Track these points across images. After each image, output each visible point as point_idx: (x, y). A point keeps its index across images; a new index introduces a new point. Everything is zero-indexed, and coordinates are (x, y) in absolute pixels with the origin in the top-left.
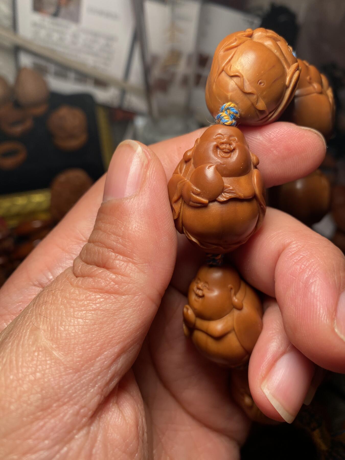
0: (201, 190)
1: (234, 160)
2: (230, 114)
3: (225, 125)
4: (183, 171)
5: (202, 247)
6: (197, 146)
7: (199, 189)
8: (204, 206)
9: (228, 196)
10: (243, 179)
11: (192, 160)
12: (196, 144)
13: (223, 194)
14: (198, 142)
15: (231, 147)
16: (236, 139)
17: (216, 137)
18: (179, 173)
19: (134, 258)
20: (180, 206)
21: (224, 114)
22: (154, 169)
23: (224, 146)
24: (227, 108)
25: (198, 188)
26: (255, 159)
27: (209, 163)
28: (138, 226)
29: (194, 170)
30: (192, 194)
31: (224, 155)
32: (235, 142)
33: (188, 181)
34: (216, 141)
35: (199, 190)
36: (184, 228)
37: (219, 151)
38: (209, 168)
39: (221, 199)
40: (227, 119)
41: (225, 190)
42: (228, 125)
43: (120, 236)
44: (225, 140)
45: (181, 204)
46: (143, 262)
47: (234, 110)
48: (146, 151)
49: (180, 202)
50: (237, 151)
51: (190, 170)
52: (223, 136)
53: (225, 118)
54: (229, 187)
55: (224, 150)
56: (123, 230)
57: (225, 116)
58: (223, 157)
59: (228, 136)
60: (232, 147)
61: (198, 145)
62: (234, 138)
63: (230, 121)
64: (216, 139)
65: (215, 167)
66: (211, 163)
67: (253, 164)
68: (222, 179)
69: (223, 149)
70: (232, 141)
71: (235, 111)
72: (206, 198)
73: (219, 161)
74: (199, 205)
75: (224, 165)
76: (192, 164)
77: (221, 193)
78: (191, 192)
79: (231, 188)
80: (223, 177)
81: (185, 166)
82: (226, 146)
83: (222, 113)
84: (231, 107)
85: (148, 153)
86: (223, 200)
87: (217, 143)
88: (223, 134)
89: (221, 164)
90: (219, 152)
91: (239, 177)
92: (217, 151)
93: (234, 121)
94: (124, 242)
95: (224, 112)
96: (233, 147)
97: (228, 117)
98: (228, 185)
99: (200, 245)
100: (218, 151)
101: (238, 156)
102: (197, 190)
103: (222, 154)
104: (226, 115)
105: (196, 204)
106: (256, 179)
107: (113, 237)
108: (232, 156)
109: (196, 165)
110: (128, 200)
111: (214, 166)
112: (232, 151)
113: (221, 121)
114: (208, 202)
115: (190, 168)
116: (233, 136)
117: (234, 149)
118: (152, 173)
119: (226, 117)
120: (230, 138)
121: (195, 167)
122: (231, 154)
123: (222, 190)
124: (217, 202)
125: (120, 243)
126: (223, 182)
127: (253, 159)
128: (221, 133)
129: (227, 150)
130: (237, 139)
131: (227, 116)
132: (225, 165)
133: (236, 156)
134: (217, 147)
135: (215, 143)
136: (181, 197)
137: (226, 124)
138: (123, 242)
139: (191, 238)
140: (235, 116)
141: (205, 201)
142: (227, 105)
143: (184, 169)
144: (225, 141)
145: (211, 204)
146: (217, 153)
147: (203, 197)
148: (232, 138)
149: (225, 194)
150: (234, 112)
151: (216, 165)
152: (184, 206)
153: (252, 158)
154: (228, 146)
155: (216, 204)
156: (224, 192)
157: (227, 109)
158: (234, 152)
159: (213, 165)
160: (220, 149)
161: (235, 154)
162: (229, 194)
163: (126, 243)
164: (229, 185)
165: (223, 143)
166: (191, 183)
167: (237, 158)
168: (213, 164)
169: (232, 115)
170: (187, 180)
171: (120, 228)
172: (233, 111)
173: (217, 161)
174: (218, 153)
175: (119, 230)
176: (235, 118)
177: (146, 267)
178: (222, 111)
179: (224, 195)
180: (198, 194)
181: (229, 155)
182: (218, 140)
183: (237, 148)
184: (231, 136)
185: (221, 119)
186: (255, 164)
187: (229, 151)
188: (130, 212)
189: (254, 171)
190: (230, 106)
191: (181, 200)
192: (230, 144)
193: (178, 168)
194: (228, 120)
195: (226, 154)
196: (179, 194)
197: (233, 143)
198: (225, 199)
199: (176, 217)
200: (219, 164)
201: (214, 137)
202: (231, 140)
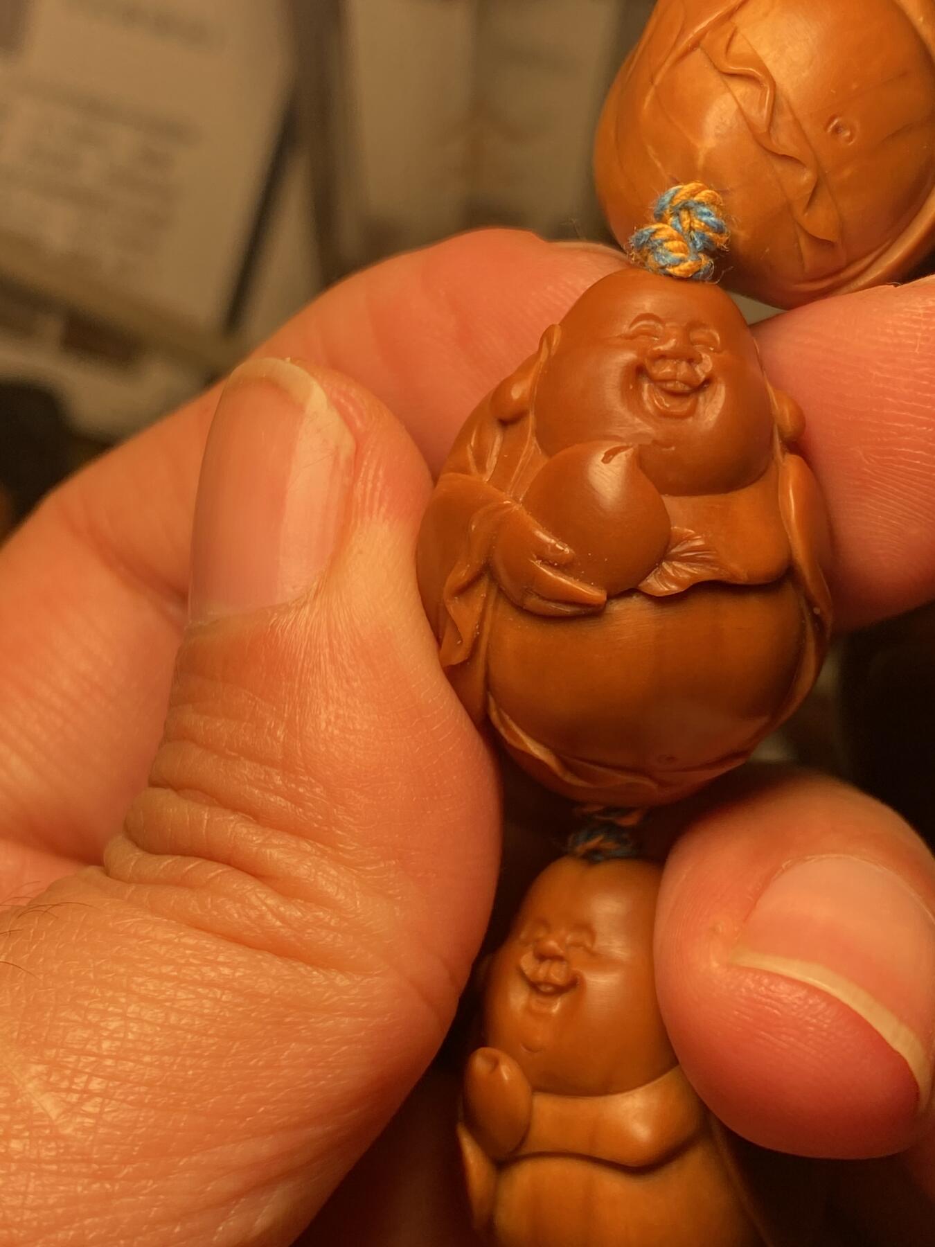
0: (574, 550)
1: (711, 426)
2: (691, 228)
3: (670, 275)
4: (492, 462)
5: (569, 778)
6: (549, 356)
7: (570, 546)
8: (591, 612)
9: (686, 576)
10: (744, 502)
11: (531, 420)
12: (545, 349)
13: (664, 564)
14: (554, 343)
15: (698, 369)
16: (714, 339)
17: (634, 327)
18: (473, 468)
19: (341, 846)
20: (478, 608)
21: (666, 230)
22: (381, 473)
23: (666, 369)
24: (683, 205)
25: (564, 539)
26: (787, 416)
27: (608, 437)
28: (337, 717)
29: (544, 461)
30: (538, 563)
31: (668, 405)
32: (712, 349)
33: (516, 507)
34: (631, 348)
35: (567, 550)
36: (491, 699)
37: (646, 386)
38: (606, 460)
39: (657, 585)
40: (678, 250)
41: (674, 551)
42: (680, 279)
43: (273, 764)
44: (672, 342)
45: (486, 600)
46: (379, 857)
47: (709, 215)
48: (342, 401)
49: (482, 591)
50: (718, 387)
51: (521, 461)
52: (664, 326)
53: (669, 245)
54: (690, 538)
55: (670, 386)
56: (282, 739)
57: (671, 239)
58: (665, 415)
59: (685, 324)
60: (701, 371)
61: (553, 353)
62: (707, 331)
63: (690, 262)
64: (632, 337)
65: (633, 455)
66: (617, 438)
67: (781, 436)
68: (662, 501)
69: (665, 381)
70: (698, 347)
71: (713, 219)
72: (597, 584)
73: (648, 429)
74: (568, 610)
75: (668, 446)
76: (529, 435)
77: (660, 563)
78: (535, 557)
79: (698, 543)
80: (664, 494)
81: (498, 440)
82: (675, 367)
83: (660, 226)
84: (700, 203)
85: (351, 409)
86: (666, 589)
87: (638, 355)
88: (662, 317)
89: (655, 442)
90: (649, 392)
91: (729, 495)
92: (638, 388)
93: (706, 262)
94: (293, 786)
95: (665, 222)
96: (703, 372)
97: (681, 243)
98: (686, 530)
99: (560, 774)
100: (643, 391)
101: (724, 408)
102: (561, 548)
103: (657, 400)
104: (675, 233)
105: (553, 607)
106: (795, 501)
107: (247, 769)
108: (701, 408)
109: (549, 440)
110: (292, 616)
111: (630, 452)
112: (700, 387)
113: (652, 259)
114: (605, 599)
115: (522, 451)
116: (704, 326)
117: (708, 381)
118: (374, 489)
119: (676, 244)
120: (691, 334)
121: (549, 453)
122: (697, 400)
123: (662, 550)
124: (642, 597)
125: (276, 792)
126: (665, 518)
127: (784, 413)
128: (652, 312)
129: (680, 387)
130: (718, 338)
131: (679, 239)
132: (673, 448)
133: (718, 412)
134: (638, 372)
135: (629, 356)
136: (487, 571)
137: (671, 270)
138: (286, 786)
139: (521, 741)
140: (710, 241)
141: (593, 593)
142: (682, 192)
143: (494, 453)
144: (674, 347)
145: (617, 607)
146: (640, 398)
147: (584, 580)
148: (696, 335)
149: (674, 568)
150: (706, 223)
151: (636, 446)
152: (495, 608)
153: (777, 408)
154: (683, 368)
155: (635, 602)
156: (670, 559)
157: (680, 209)
158: (708, 393)
159: (625, 448)
160: (652, 380)
161: (711, 399)
162: (691, 567)
163: (301, 790)
164: (692, 532)
165: (663, 356)
166: (528, 519)
167: (721, 418)
168: (625, 444)
169: (698, 234)
170: (513, 502)
171: (269, 729)
172: (705, 218)
173: (641, 429)
174: (645, 395)
175: (269, 739)
176: (710, 250)
177: (392, 876)
178: (660, 218)
179: (670, 571)
180: (564, 567)
181: (688, 404)
182: (643, 340)
183: (720, 379)
184: (693, 325)
185: (653, 250)
186: (786, 436)
187: (687, 389)
188: (303, 666)
189: (784, 464)
190: (696, 199)
191: (484, 584)
192: (692, 361)
193: (468, 448)
194: (681, 255)
195: (676, 402)
196: (478, 561)
197: (704, 356)
198: (674, 588)
199: (458, 657)
200: (648, 442)
201: (625, 329)
202: (693, 343)
